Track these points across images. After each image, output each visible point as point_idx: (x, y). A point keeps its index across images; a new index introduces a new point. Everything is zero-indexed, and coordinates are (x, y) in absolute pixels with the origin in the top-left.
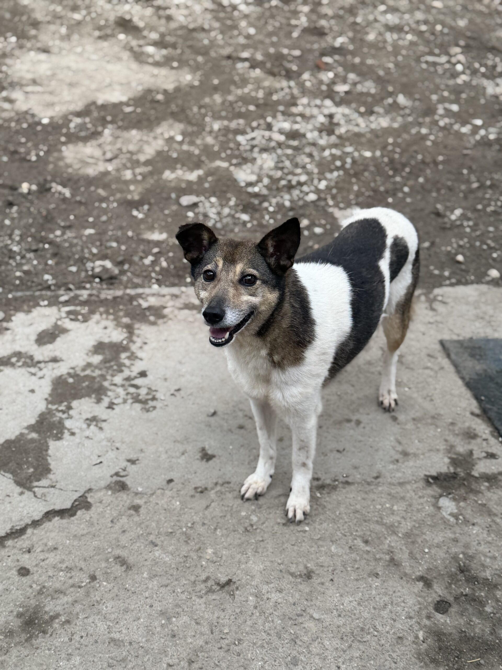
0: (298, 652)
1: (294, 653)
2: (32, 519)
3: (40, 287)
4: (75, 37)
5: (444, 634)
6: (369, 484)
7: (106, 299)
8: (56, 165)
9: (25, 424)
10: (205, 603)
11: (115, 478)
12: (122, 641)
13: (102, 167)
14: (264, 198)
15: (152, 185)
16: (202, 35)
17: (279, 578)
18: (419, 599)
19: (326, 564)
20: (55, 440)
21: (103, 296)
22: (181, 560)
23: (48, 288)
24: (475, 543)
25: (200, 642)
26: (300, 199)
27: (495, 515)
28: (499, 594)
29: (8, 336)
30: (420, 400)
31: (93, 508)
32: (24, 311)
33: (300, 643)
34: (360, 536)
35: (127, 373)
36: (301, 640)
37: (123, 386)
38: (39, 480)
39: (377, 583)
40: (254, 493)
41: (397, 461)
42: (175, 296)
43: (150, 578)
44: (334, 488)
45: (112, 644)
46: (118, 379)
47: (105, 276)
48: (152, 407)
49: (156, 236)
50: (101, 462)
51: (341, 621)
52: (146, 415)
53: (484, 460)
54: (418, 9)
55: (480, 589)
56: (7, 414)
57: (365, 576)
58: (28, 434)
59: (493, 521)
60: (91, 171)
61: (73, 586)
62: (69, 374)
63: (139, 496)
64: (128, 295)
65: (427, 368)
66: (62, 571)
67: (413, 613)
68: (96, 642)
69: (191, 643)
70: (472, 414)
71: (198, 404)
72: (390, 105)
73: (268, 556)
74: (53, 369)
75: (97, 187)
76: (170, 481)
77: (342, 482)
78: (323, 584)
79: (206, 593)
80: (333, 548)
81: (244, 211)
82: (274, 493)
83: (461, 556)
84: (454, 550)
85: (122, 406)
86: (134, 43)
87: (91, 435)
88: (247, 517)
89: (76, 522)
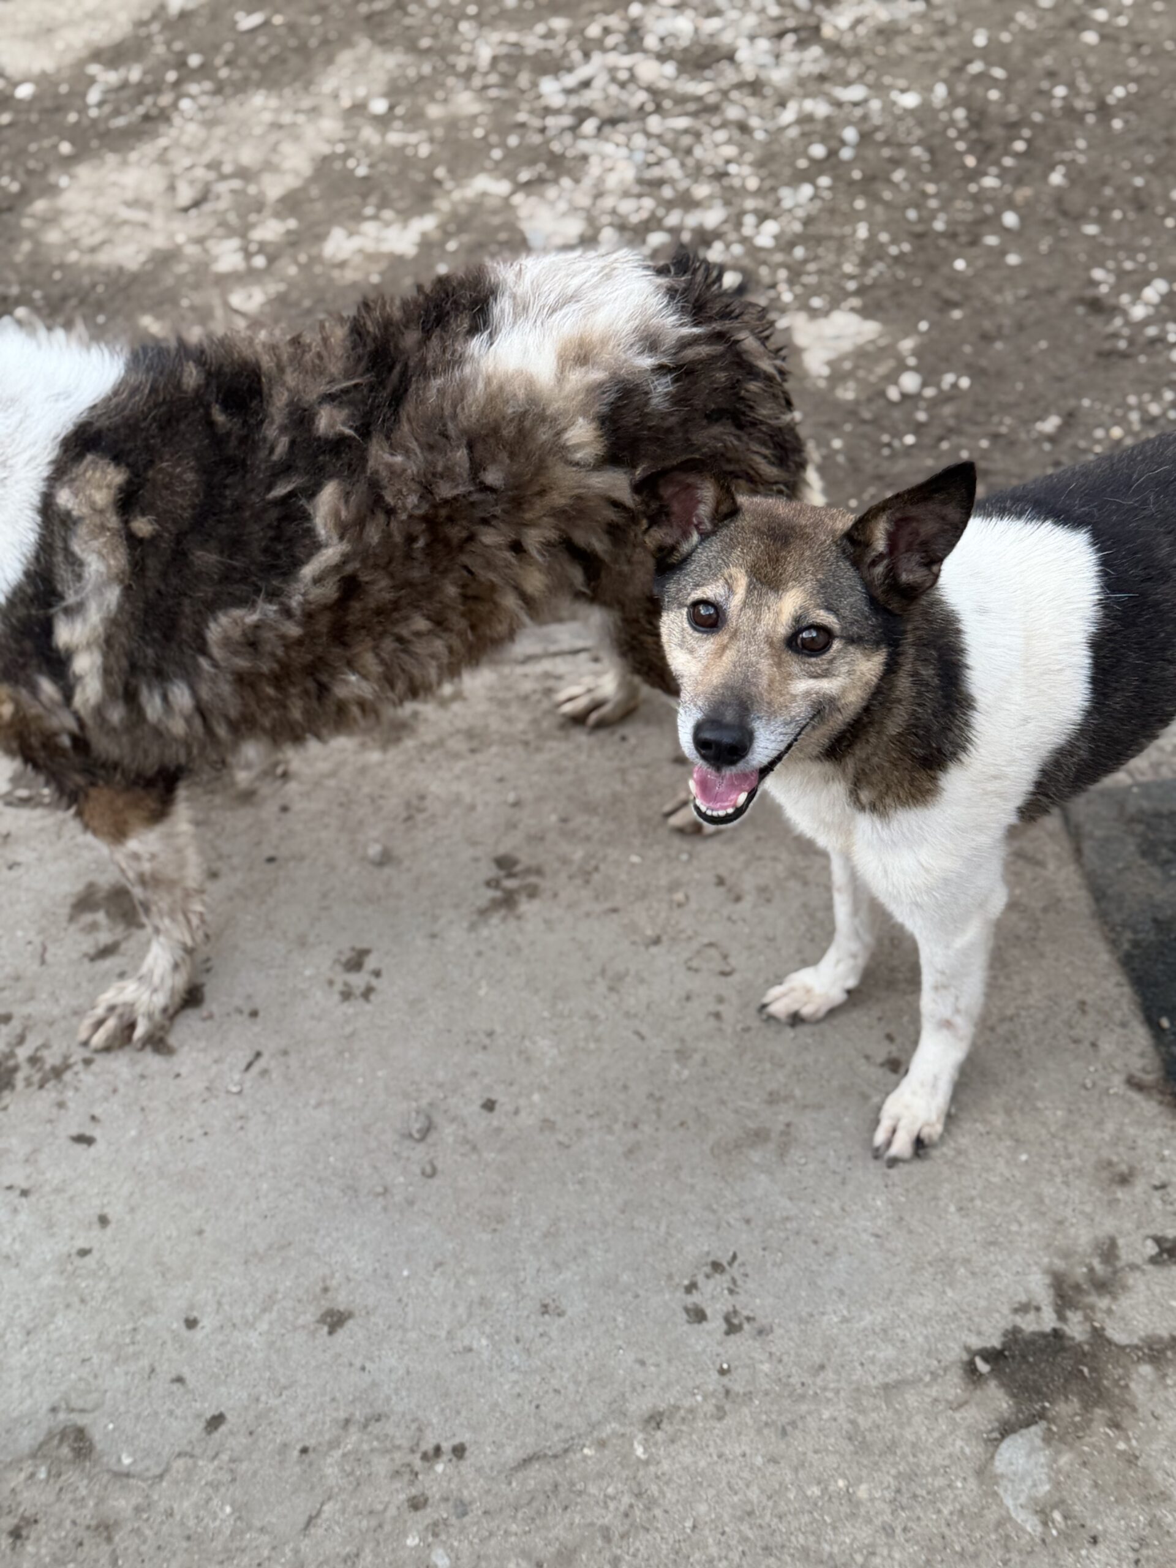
11: (62, 1417)
13: (161, 234)
15: (292, 285)
27: (1164, 1497)
44: (690, 1419)
53: (1150, 1273)
59: (1155, 1522)
60: (129, 253)
63: (123, 1483)
70: (1130, 1080)
75: (140, 308)
76: (216, 1421)
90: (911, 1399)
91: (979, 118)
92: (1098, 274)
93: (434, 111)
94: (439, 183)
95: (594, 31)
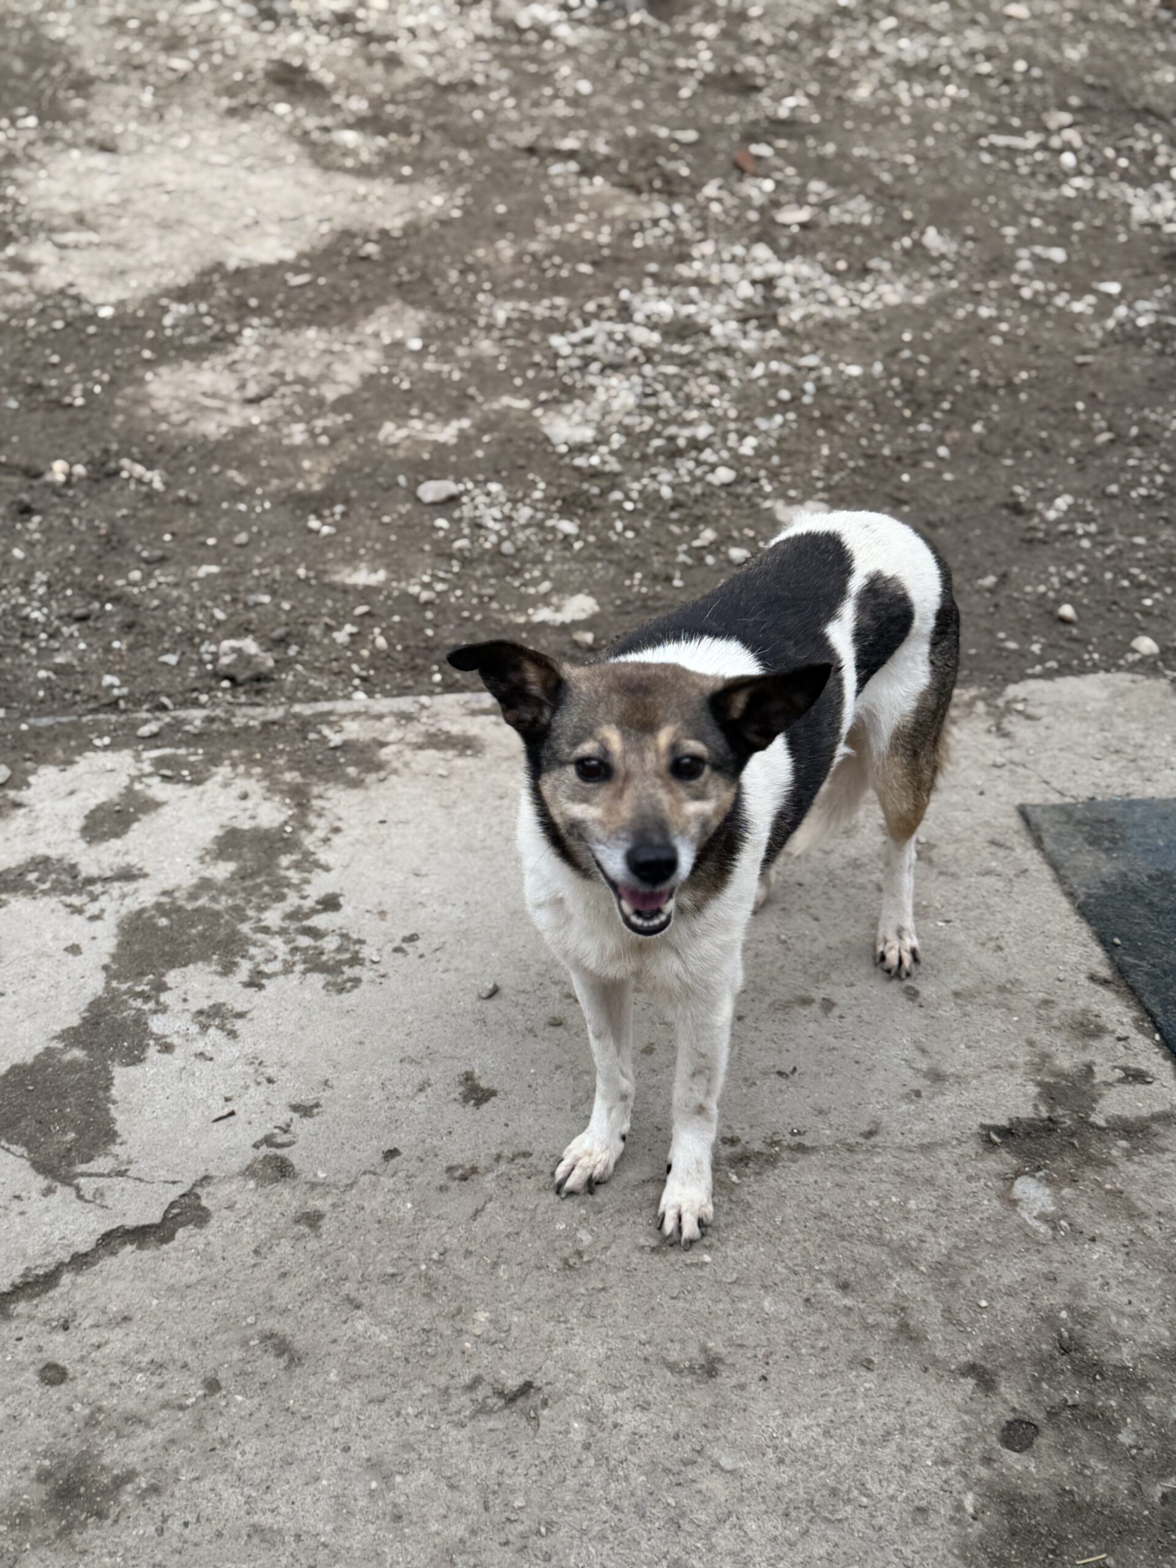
0: (685, 1549)
1: (676, 1551)
2: (72, 1251)
3: (92, 705)
4: (176, 112)
5: (1024, 1499)
6: (851, 1149)
7: (247, 728)
8: (130, 417)
9: (58, 1028)
10: (471, 1439)
11: (264, 1150)
12: (279, 1532)
13: (237, 417)
14: (613, 481)
15: (353, 457)
16: (468, 100)
17: (642, 1377)
18: (966, 1418)
19: (750, 1342)
20: (128, 1065)
21: (238, 722)
22: (416, 1340)
23: (113, 705)
24: (1095, 1284)
25: (459, 1530)
26: (695, 480)
27: (1144, 1216)
28: (1150, 1401)
29: (19, 820)
30: (972, 949)
31: (213, 1222)
32: (55, 762)
33: (688, 1527)
34: (830, 1274)
35: (292, 900)
36: (692, 1521)
37: (283, 932)
38: (89, 1159)
39: (868, 1381)
40: (585, 1176)
41: (918, 1094)
42: (406, 718)
43: (345, 1384)
44: (772, 1161)
45: (256, 1540)
46: (273, 917)
47: (242, 676)
48: (350, 980)
49: (362, 577)
50: (232, 1114)
51: (783, 1475)
52: (337, 1001)
53: (1120, 1087)
54: (974, 22)
55: (1107, 1392)
56: (16, 1006)
57: (842, 1366)
58: (63, 1051)
59: (1139, 1231)
60: (211, 428)
61: (165, 1405)
62: (158, 906)
63: (320, 1190)
64: (296, 716)
65: (988, 873)
66: (140, 1370)
67: (952, 1451)
68: (219, 1535)
69: (438, 1533)
70: (1092, 978)
71: (457, 970)
72: (906, 252)
73: (616, 1325)
74: (124, 896)
75: (226, 466)
76: (392, 1153)
77: (789, 1147)
78: (742, 1387)
79: (473, 1417)
80: (766, 1304)
81: (566, 512)
82: (633, 1175)
83: (1064, 1314)
84: (1047, 1300)
85: (281, 978)
86: (311, 123)
87: (209, 1050)
88: (570, 1235)
89: (173, 1254)
90: (943, 1154)
91: (909, 385)
92: (1018, 489)
93: (461, 352)
94: (472, 398)
95: (591, 307)
